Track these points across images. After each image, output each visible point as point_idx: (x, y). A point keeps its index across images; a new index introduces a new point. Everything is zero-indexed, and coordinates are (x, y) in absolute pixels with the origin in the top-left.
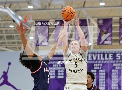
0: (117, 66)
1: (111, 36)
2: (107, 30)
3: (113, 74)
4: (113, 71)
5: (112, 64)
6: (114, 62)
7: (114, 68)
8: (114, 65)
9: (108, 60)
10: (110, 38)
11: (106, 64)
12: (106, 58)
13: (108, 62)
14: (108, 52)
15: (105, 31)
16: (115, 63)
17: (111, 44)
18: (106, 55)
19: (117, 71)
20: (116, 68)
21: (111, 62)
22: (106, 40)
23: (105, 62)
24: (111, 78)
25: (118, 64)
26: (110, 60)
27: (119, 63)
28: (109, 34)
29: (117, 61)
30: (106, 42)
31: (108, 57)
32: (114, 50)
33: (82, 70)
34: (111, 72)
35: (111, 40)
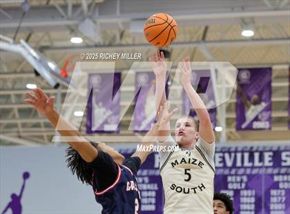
0: (284, 182)
1: (269, 109)
2: (260, 94)
3: (273, 200)
4: (273, 192)
5: (272, 176)
6: (276, 171)
7: (276, 186)
8: (276, 179)
9: (260, 167)
10: (266, 115)
11: (258, 176)
12: (257, 163)
13: (262, 171)
14: (261, 149)
15: (255, 97)
16: (279, 174)
17: (270, 129)
18: (257, 155)
19: (283, 192)
20: (281, 186)
21: (270, 171)
22: (256, 119)
23: (255, 171)
24: (268, 210)
25: (285, 178)
26: (267, 167)
27: (286, 174)
28: (264, 105)
29: (283, 171)
30: (256, 125)
31: (261, 159)
32: (275, 144)
33: (202, 188)
34: (268, 195)
35: (270, 119)
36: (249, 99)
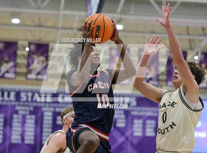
0: (21, 110)
1: (16, 66)
3: (15, 120)
4: (15, 116)
5: (14, 106)
6: (17, 103)
7: (17, 112)
8: (17, 108)
9: (7, 101)
10: (13, 70)
11: (6, 106)
12: (6, 98)
13: (9, 103)
14: (9, 89)
16: (19, 105)
17: (15, 78)
18: (6, 94)
19: (21, 117)
20: (20, 112)
21: (13, 103)
23: (4, 103)
24: (11, 126)
25: (23, 108)
26: (12, 101)
27: (24, 105)
29: (21, 103)
30: (7, 75)
31: (9, 96)
32: (17, 87)
34: (12, 118)
35: (16, 73)
36: (3, 59)
